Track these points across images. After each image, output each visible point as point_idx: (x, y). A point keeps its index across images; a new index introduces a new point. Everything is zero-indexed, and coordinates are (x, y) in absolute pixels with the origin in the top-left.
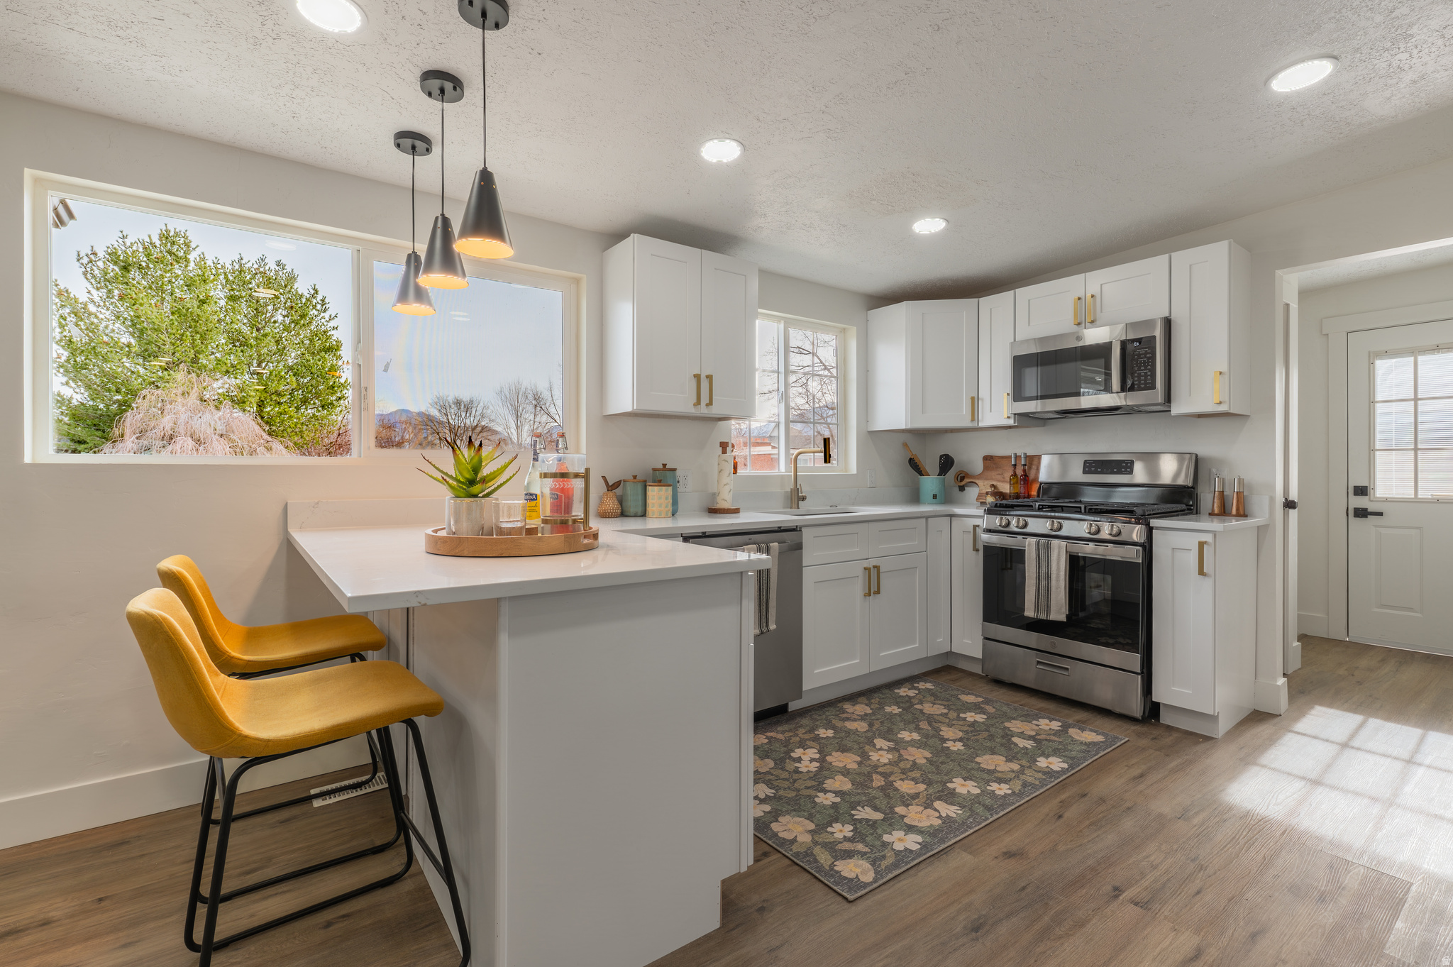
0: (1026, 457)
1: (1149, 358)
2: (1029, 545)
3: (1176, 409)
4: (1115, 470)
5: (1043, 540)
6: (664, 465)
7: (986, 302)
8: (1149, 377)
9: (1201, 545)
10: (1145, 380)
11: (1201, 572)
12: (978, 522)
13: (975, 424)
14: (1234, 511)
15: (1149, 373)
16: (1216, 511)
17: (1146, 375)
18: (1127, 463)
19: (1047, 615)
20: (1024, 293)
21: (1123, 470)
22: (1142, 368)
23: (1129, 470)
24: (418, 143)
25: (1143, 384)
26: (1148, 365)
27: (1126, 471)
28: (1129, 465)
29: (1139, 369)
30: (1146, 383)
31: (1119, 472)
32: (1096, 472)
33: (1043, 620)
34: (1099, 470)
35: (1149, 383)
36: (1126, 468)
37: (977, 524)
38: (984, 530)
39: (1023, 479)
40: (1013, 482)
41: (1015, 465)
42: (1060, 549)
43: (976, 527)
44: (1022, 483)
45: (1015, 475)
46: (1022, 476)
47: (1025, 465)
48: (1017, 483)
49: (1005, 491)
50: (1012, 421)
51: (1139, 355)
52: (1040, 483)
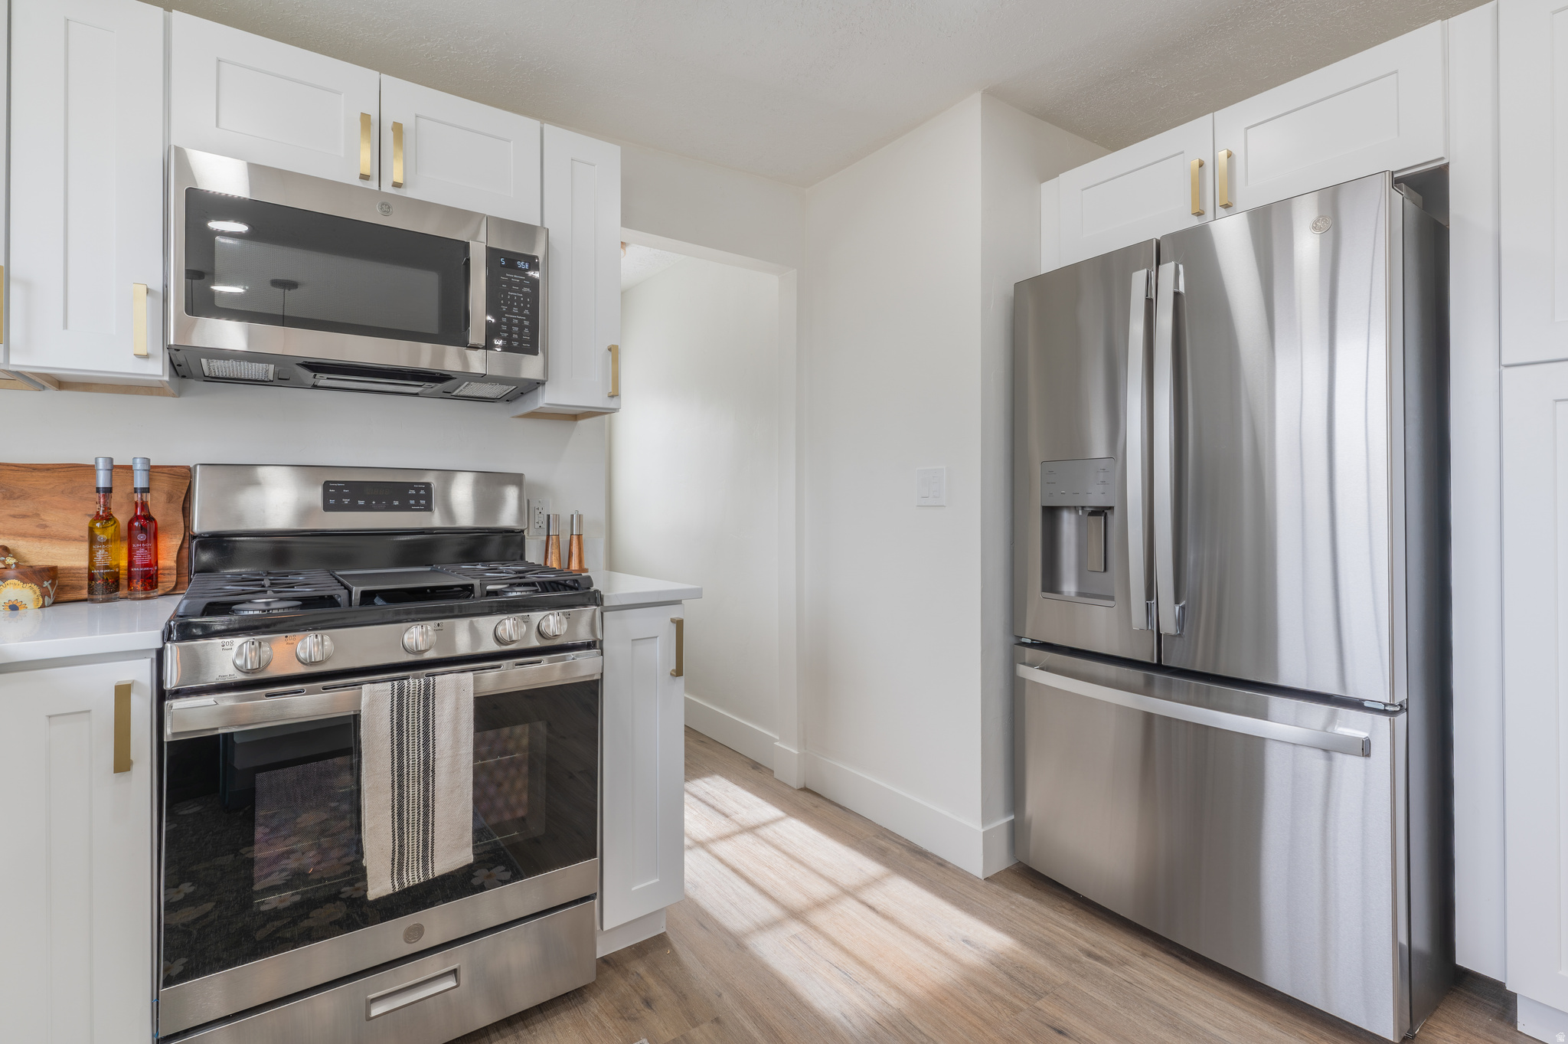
0: (153, 470)
1: (526, 295)
2: (372, 702)
3: (546, 398)
4: (396, 503)
8: (526, 330)
9: (678, 625)
10: (520, 334)
11: (678, 671)
12: (140, 671)
14: (574, 565)
15: (526, 323)
17: (521, 326)
18: (418, 490)
19: (425, 869)
21: (412, 502)
22: (515, 310)
23: (423, 502)
25: (515, 340)
26: (525, 307)
27: (417, 504)
28: (422, 492)
29: (510, 311)
30: (521, 340)
31: (405, 507)
32: (353, 507)
33: (420, 885)
34: (361, 502)
35: (526, 342)
36: (417, 497)
37: (125, 678)
38: (162, 695)
39: (143, 529)
40: (102, 536)
41: (108, 491)
42: (458, 688)
43: (123, 693)
44: (141, 537)
45: (107, 517)
46: (136, 518)
47: (146, 490)
48: (116, 538)
49: (62, 562)
50: (157, 369)
51: (510, 283)
52: (189, 536)
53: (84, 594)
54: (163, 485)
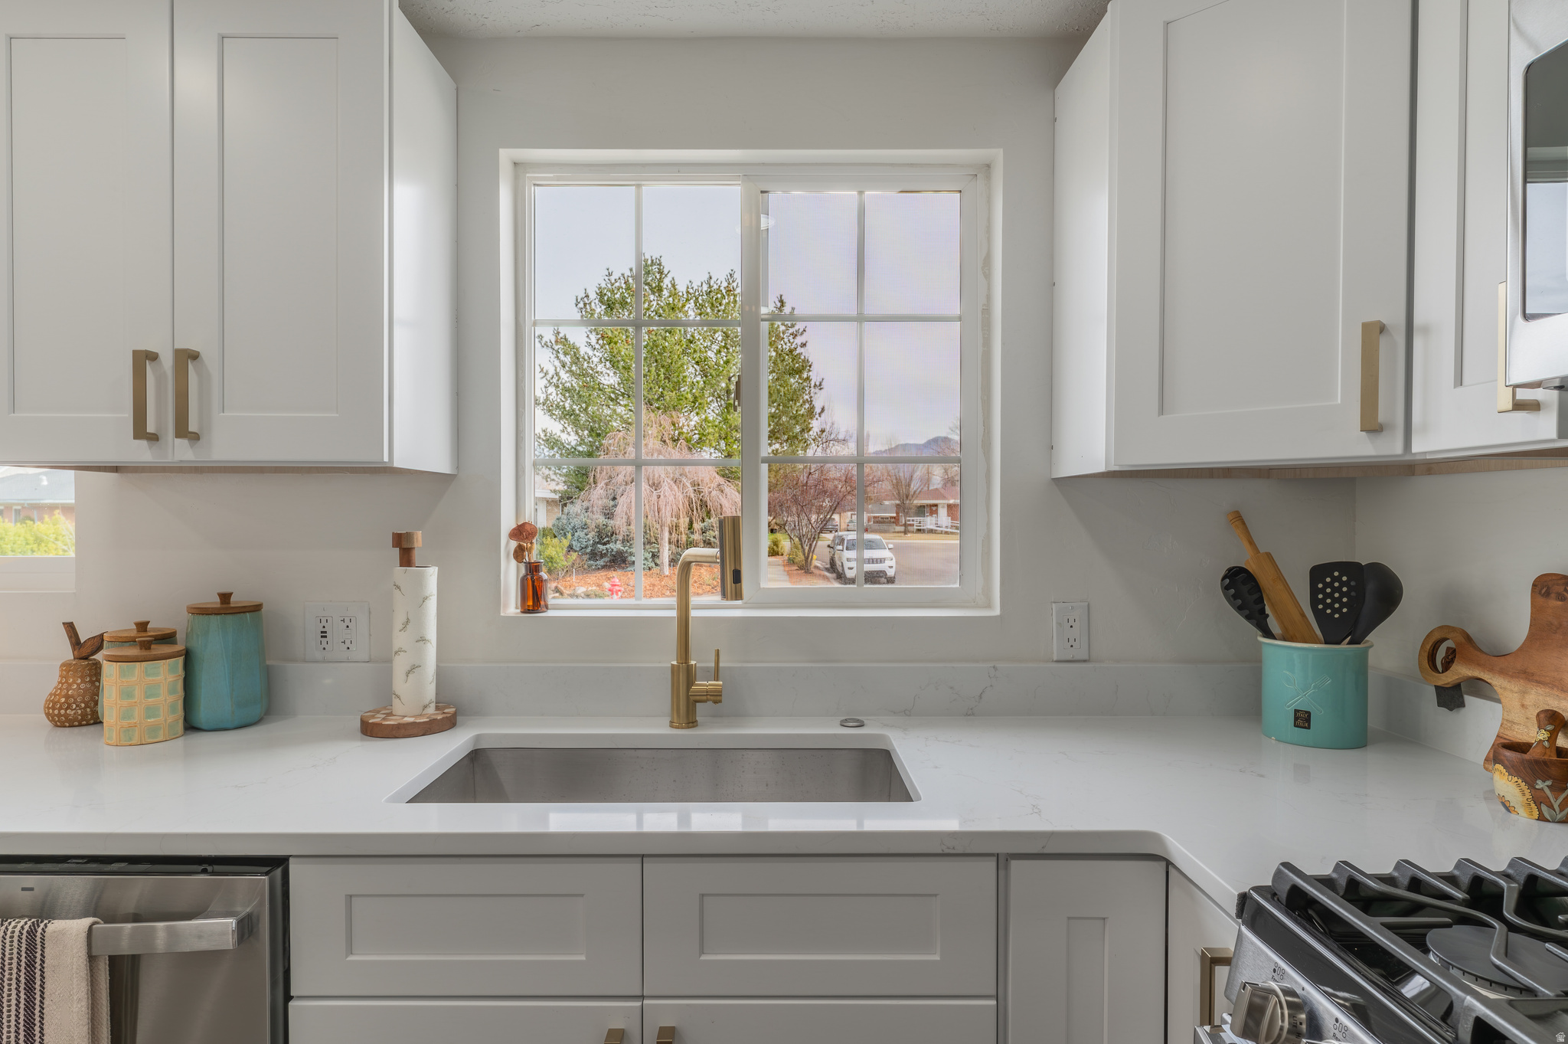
6: (225, 597)
13: (1389, 447)
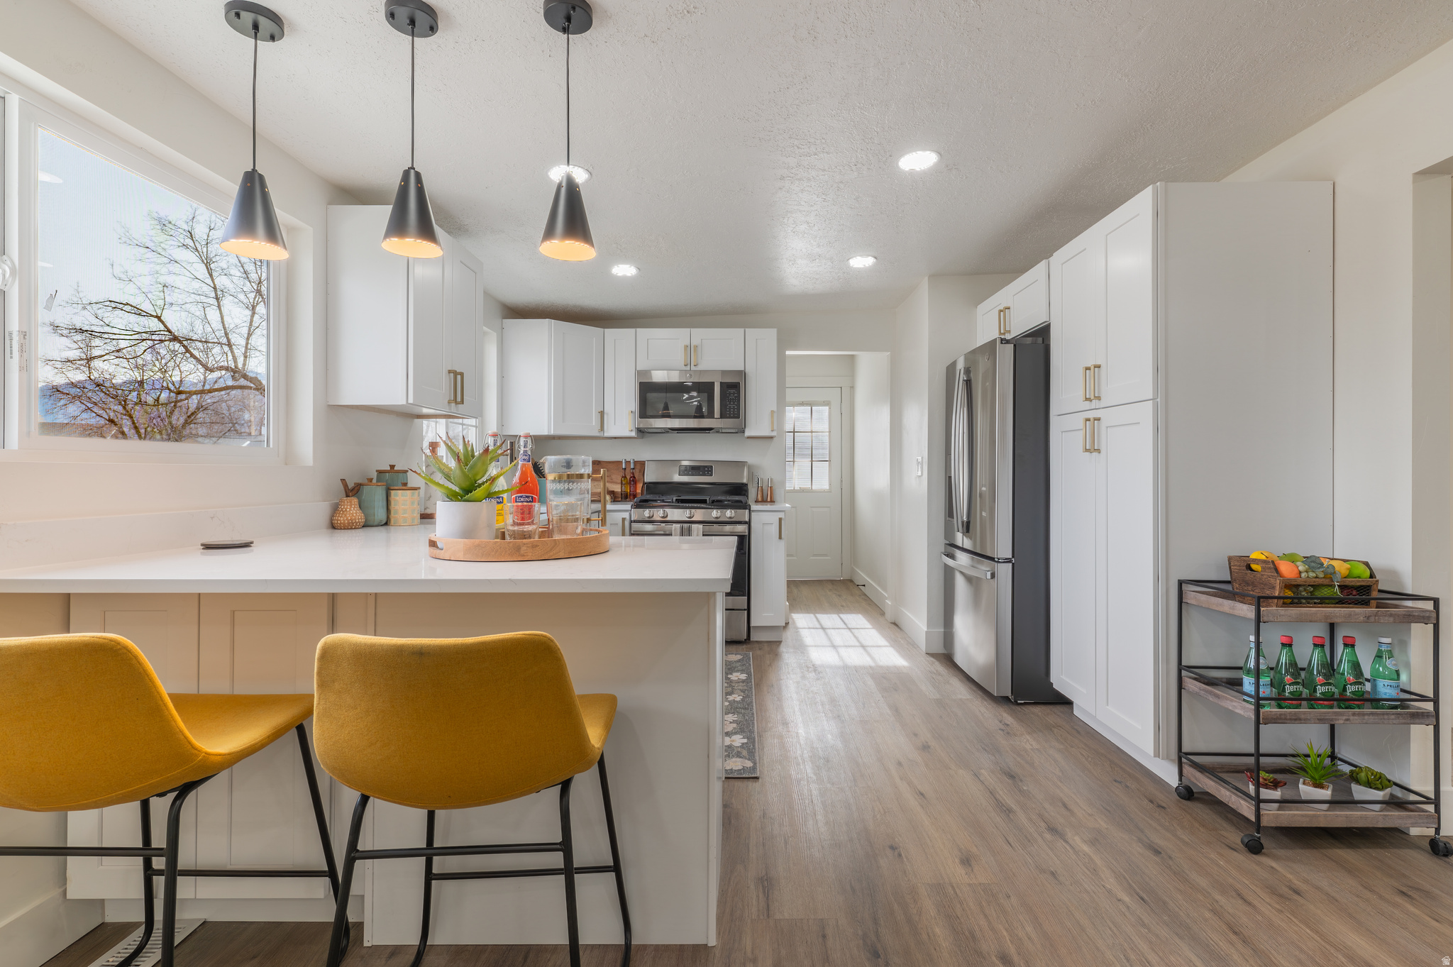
0: (635, 462)
1: (736, 397)
2: (675, 529)
3: (748, 433)
5: (686, 525)
6: (392, 467)
7: (610, 333)
8: (736, 410)
9: (780, 520)
10: (734, 412)
11: (780, 538)
12: (626, 515)
13: (600, 434)
14: (769, 499)
15: (736, 407)
16: (760, 499)
20: (643, 333)
21: (707, 473)
23: (710, 473)
24: (263, 22)
25: (732, 414)
26: (736, 402)
28: (710, 469)
29: (730, 404)
30: (734, 414)
31: (704, 475)
35: (736, 414)
36: (708, 471)
37: (624, 517)
38: (631, 522)
39: (633, 481)
40: (624, 483)
41: (625, 469)
42: (698, 529)
43: (624, 520)
44: (632, 483)
45: (625, 477)
46: (631, 477)
47: (633, 469)
48: (627, 483)
49: (615, 490)
50: (633, 434)
51: (730, 394)
52: (644, 483)
53: (620, 499)
54: (638, 467)
